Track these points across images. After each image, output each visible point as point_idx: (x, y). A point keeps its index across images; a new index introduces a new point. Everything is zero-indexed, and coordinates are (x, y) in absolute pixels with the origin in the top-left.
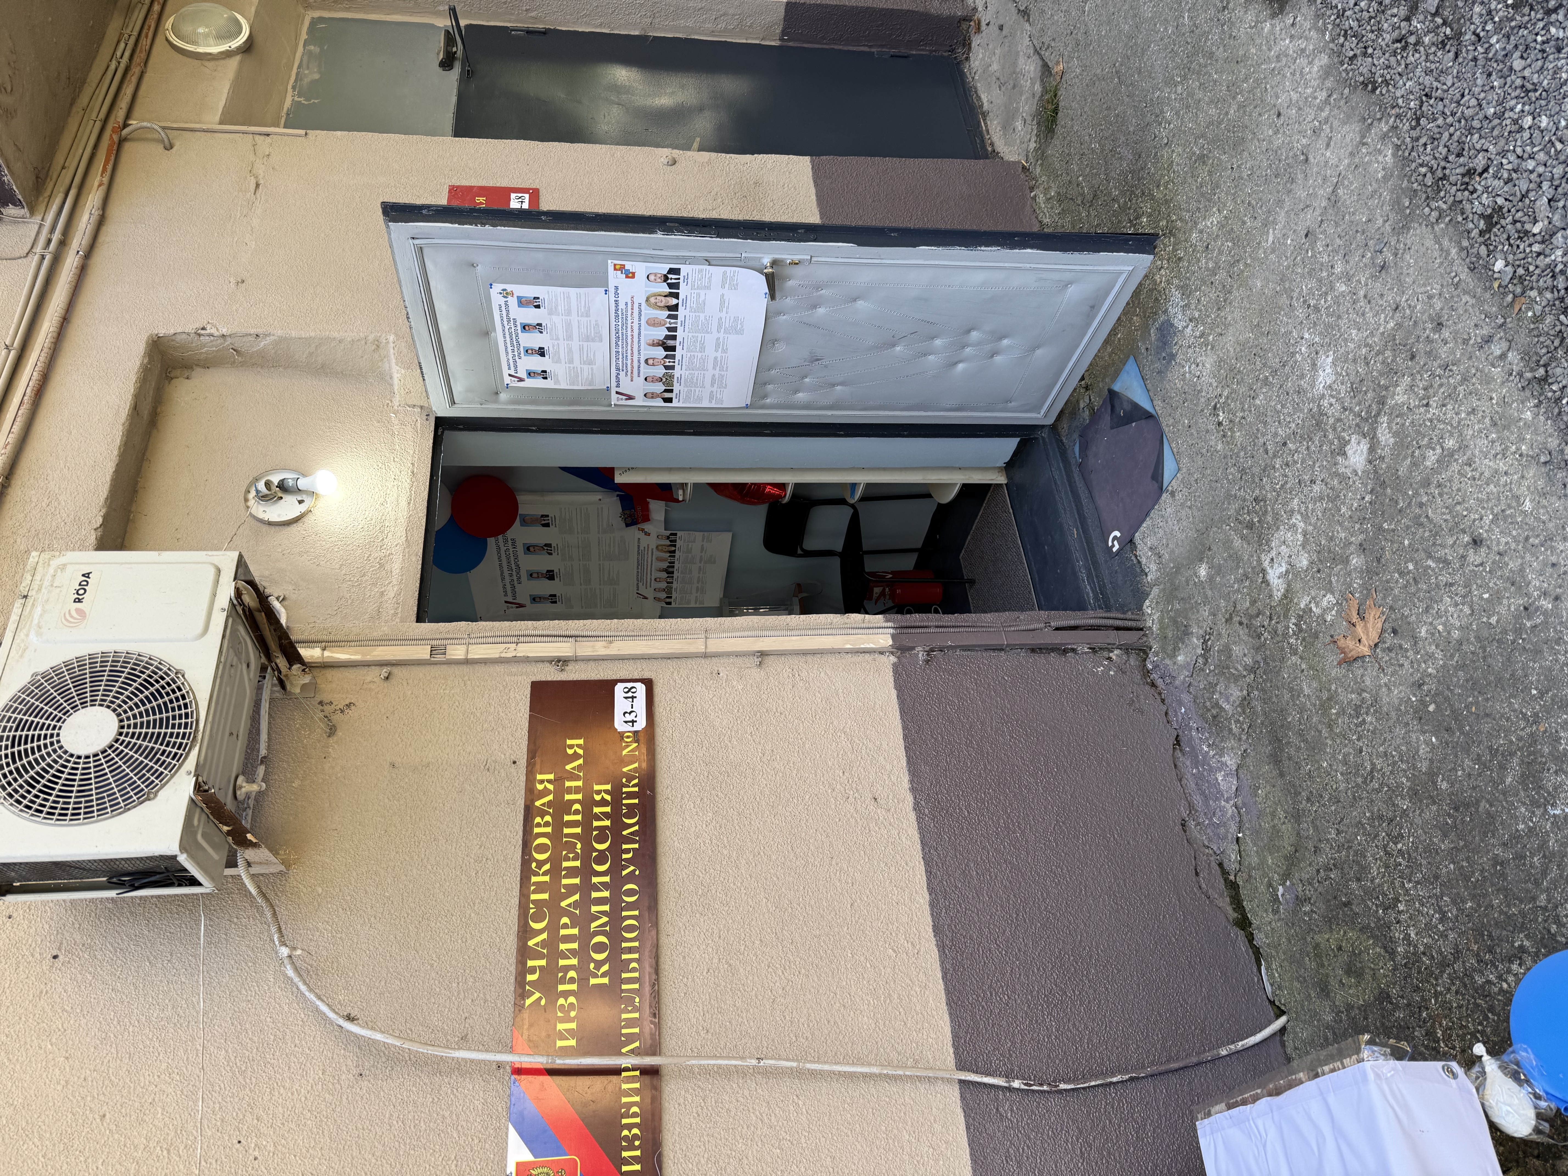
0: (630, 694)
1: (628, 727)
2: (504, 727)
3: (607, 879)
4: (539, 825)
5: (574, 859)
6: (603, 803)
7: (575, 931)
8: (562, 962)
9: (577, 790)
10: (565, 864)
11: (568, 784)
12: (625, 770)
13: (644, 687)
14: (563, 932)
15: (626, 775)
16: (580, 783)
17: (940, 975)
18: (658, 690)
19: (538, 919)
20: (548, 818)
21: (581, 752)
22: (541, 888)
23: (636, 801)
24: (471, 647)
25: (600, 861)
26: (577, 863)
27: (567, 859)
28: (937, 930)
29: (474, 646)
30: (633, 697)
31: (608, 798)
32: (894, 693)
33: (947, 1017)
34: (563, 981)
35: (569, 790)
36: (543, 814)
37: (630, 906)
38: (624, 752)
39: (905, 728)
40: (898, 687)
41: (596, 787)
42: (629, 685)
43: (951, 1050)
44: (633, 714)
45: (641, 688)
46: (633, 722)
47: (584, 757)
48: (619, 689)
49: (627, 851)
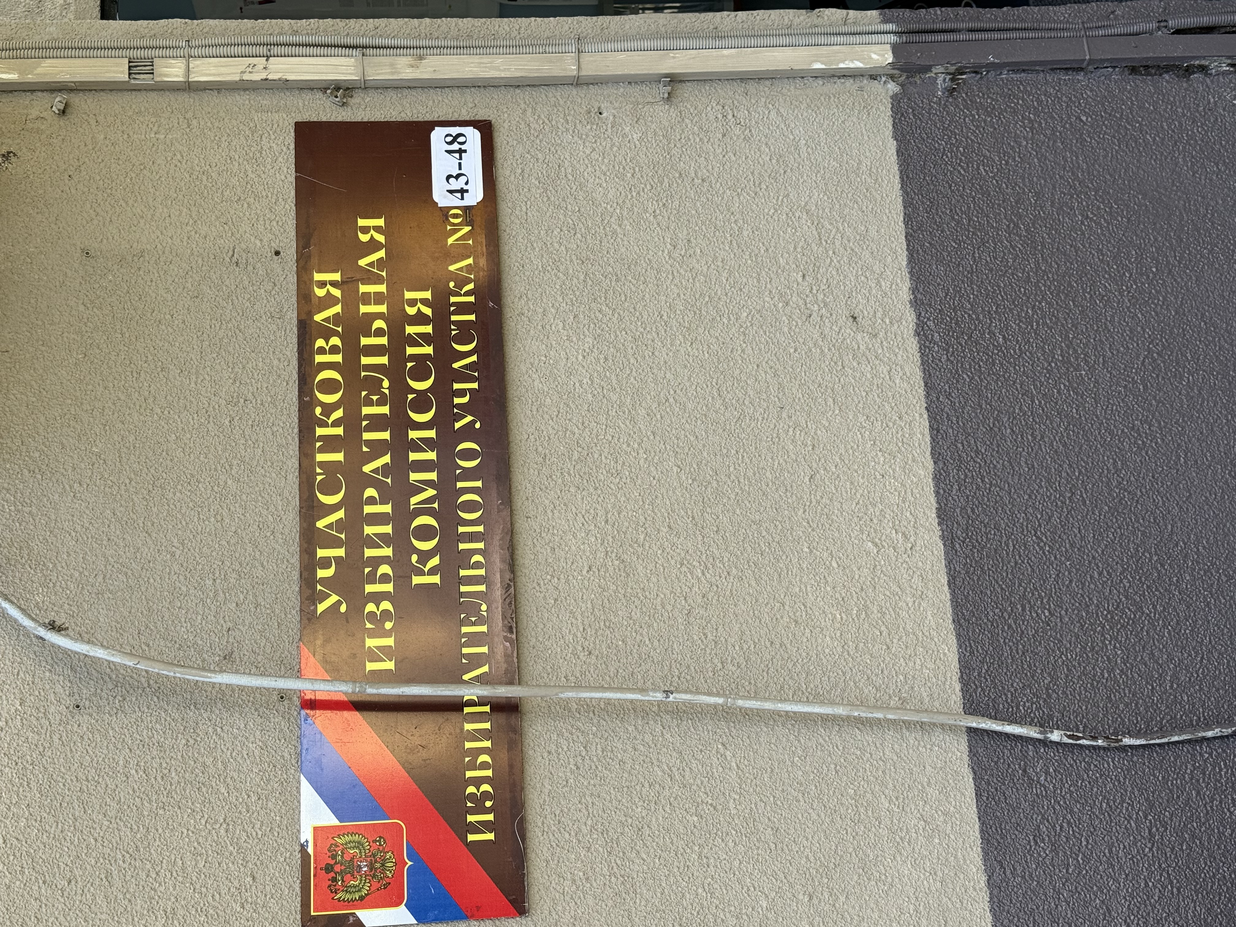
0: (456, 146)
1: (454, 201)
2: (257, 197)
3: (431, 434)
4: (322, 351)
5: (380, 403)
6: (420, 319)
7: (387, 508)
8: (369, 553)
9: (379, 298)
10: (366, 410)
11: (364, 288)
12: (452, 268)
13: (477, 134)
14: (368, 509)
15: (454, 276)
16: (382, 288)
17: (944, 580)
18: (501, 139)
19: (330, 488)
20: (335, 341)
21: (381, 238)
22: (330, 444)
23: (472, 317)
24: (194, 63)
25: (421, 405)
26: (385, 410)
27: (370, 403)
28: (943, 515)
29: (198, 62)
30: (461, 152)
31: (428, 311)
32: (892, 146)
33: (952, 640)
34: (372, 579)
35: (366, 299)
36: (327, 334)
37: (468, 475)
38: (451, 241)
39: (907, 204)
40: (900, 135)
41: (409, 295)
42: (455, 131)
43: (958, 687)
44: (463, 179)
45: (473, 137)
46: (463, 191)
47: (386, 246)
48: (438, 136)
49: (461, 393)
